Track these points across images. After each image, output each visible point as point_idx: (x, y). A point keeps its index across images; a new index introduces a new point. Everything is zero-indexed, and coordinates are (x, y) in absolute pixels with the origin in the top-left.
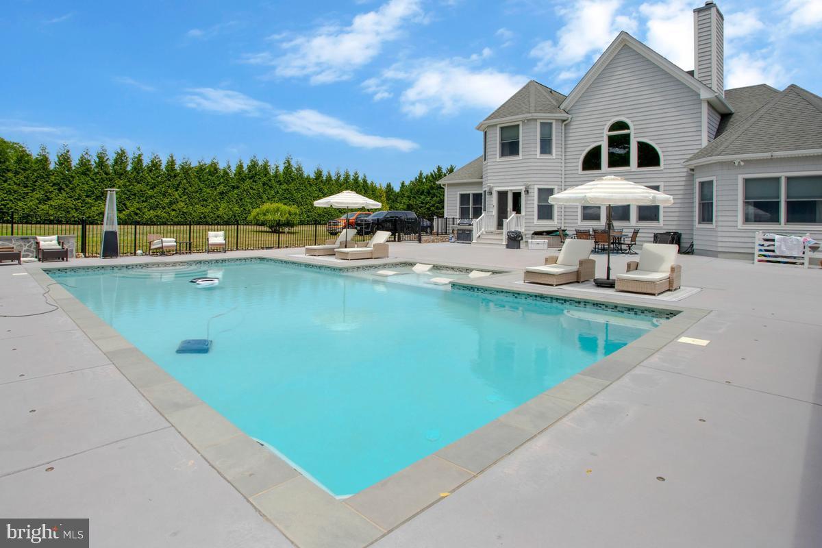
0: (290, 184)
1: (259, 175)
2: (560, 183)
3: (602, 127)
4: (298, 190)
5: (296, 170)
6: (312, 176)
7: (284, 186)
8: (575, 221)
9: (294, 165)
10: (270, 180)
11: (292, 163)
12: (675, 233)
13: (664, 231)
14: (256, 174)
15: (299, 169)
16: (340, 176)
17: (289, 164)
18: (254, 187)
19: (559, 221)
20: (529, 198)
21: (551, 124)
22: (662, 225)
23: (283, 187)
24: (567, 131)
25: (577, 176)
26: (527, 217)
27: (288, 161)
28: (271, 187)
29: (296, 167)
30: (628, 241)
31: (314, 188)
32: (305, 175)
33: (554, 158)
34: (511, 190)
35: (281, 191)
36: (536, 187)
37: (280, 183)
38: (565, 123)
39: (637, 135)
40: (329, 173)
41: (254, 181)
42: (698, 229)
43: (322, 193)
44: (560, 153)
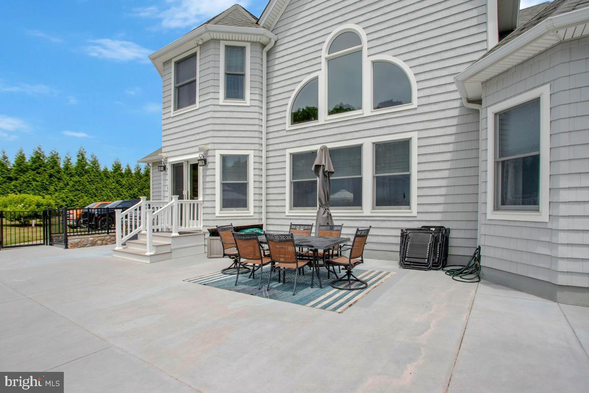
0: (83, 176)
1: (45, 167)
2: (257, 147)
3: (318, 48)
4: (91, 182)
5: (92, 163)
6: (110, 169)
7: (76, 178)
8: (281, 209)
9: (89, 159)
10: (59, 172)
11: (86, 156)
12: (440, 229)
13: (418, 225)
14: (40, 166)
15: (95, 162)
16: (140, 170)
17: (83, 158)
18: (37, 179)
19: (257, 210)
20: (209, 172)
21: (243, 49)
22: (415, 214)
23: (74, 179)
24: (271, 64)
25: (284, 133)
26: (206, 204)
27: (82, 155)
28: (59, 179)
29: (91, 160)
30: (345, 259)
31: (111, 180)
32: (102, 169)
33: (248, 104)
34: (188, 161)
35: (71, 183)
36: (218, 154)
37: (71, 175)
38: (266, 49)
39: (373, 51)
40: (128, 166)
41: (38, 173)
42: (492, 223)
43: (120, 184)
44: (257, 97)
